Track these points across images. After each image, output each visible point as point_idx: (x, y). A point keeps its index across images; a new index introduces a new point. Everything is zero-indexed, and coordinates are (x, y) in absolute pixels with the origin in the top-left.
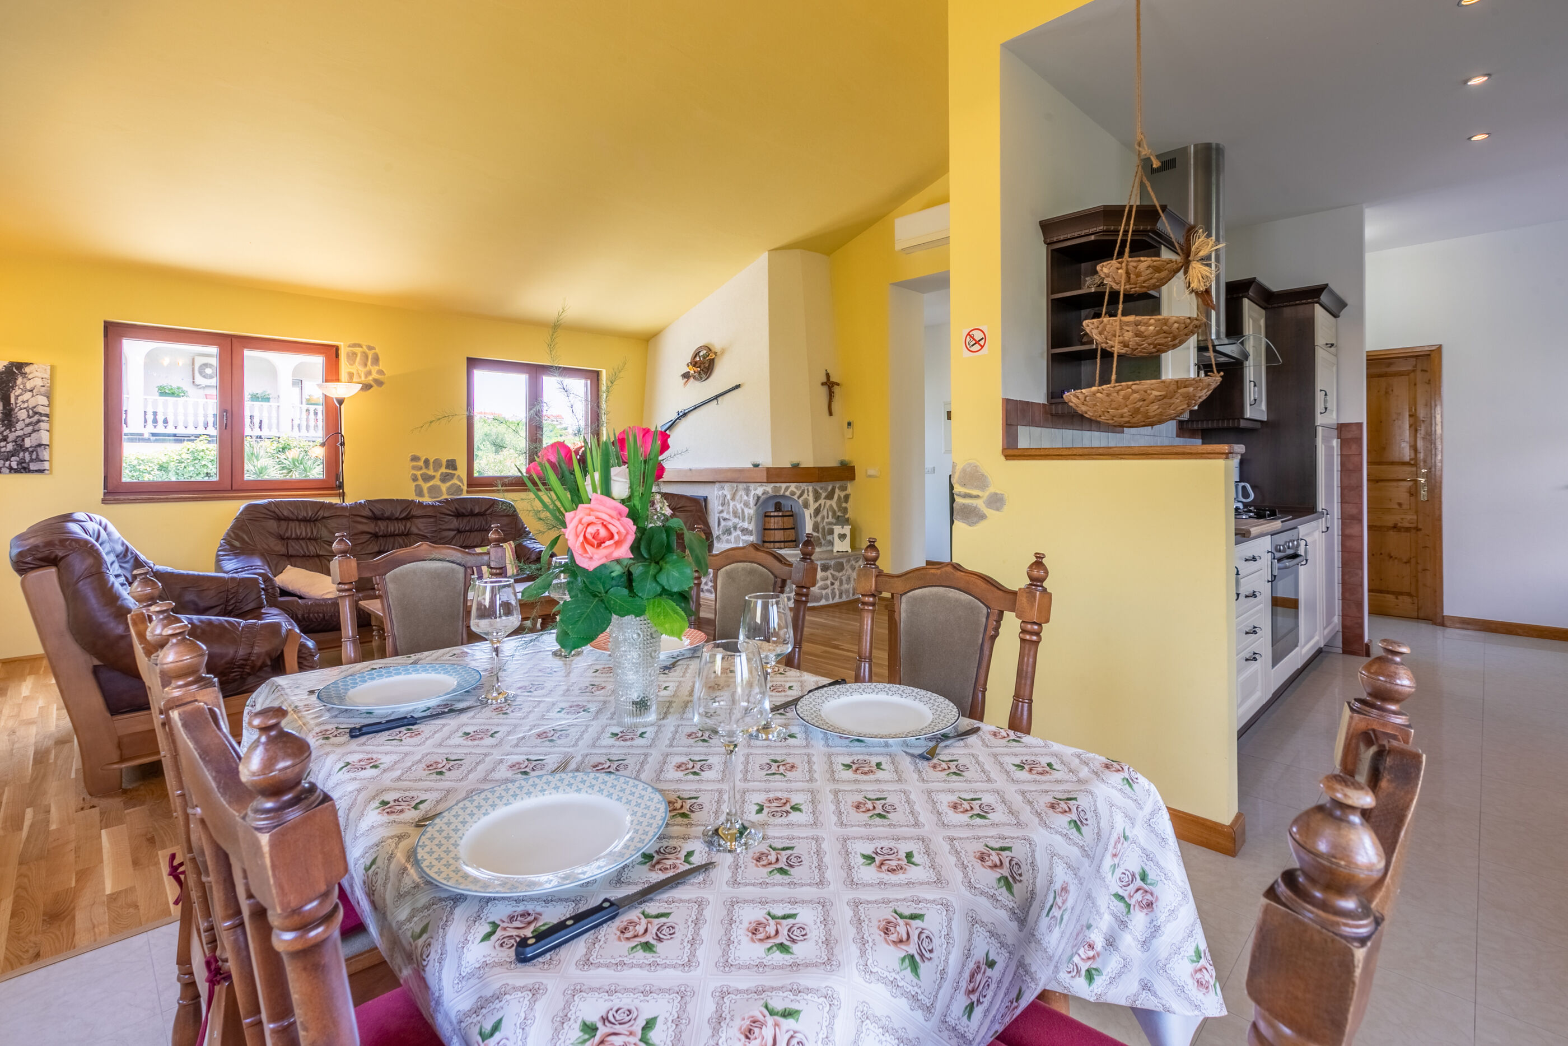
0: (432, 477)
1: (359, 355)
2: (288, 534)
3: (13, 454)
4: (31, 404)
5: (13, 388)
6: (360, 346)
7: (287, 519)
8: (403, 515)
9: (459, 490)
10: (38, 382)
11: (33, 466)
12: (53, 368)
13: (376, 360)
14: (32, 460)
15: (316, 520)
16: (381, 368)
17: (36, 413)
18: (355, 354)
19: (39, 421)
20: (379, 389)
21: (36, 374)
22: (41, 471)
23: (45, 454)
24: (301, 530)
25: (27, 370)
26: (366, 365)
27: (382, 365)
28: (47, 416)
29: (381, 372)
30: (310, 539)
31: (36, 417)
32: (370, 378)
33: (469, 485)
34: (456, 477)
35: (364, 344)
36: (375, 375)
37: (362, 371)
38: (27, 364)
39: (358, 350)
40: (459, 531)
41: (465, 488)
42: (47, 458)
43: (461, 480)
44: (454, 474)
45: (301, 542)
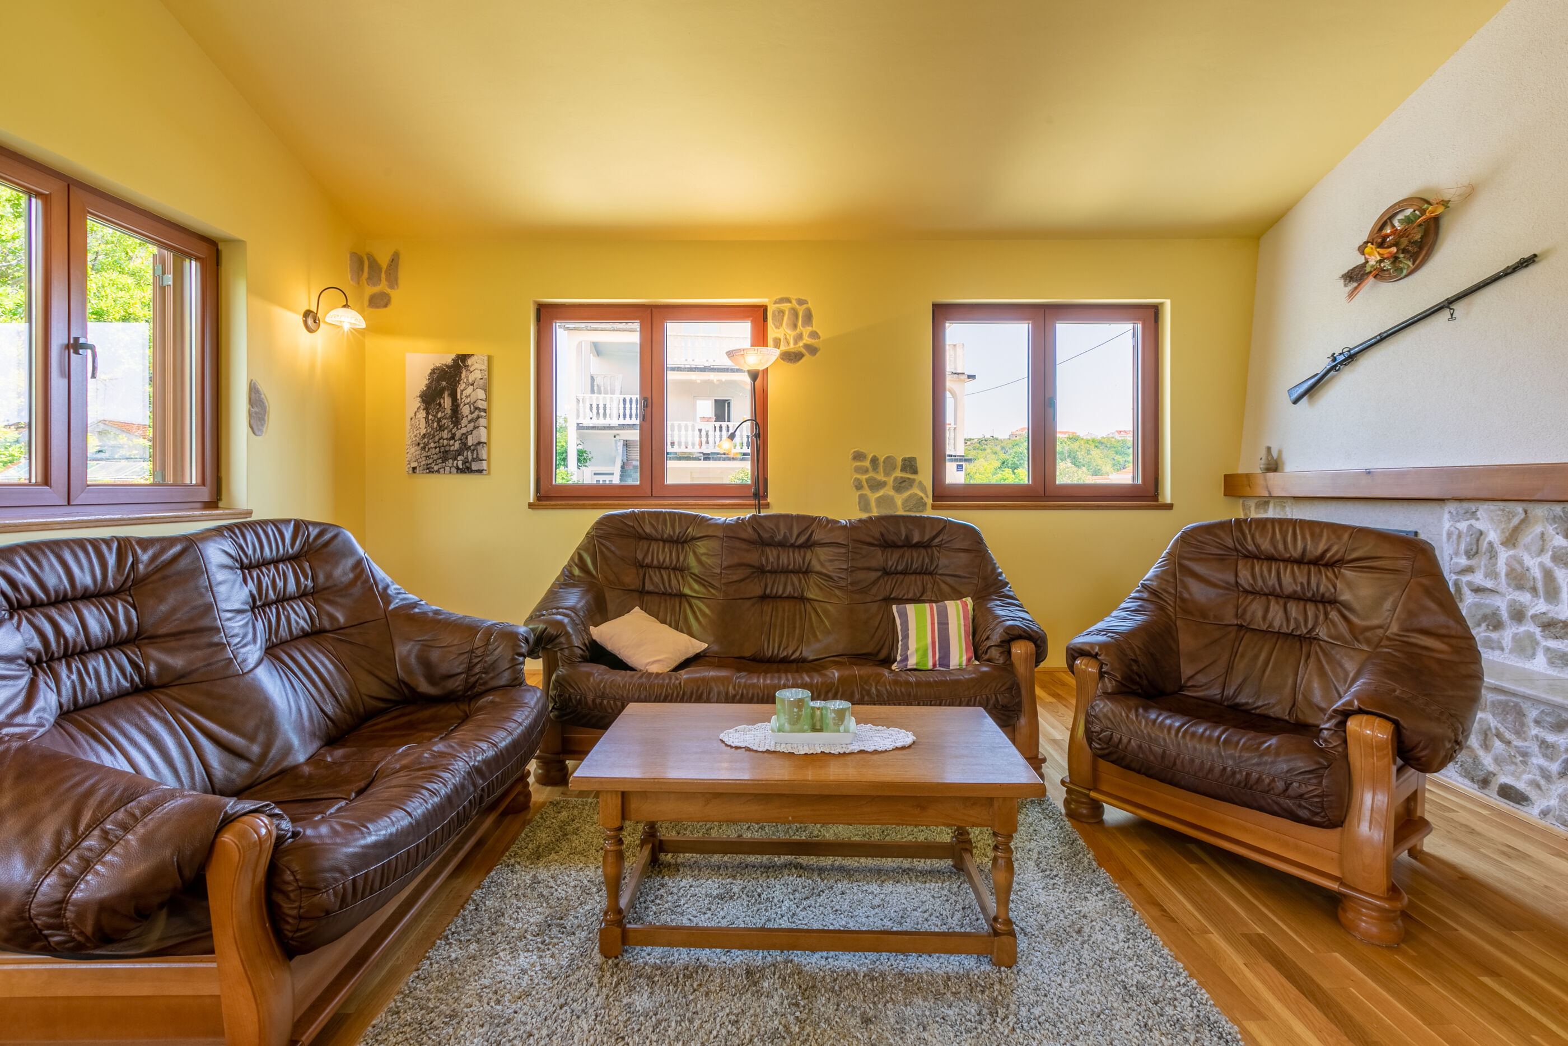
0: (882, 485)
1: (787, 313)
2: (648, 560)
3: (459, 452)
4: (473, 399)
5: (459, 382)
6: (788, 300)
7: (649, 538)
8: (802, 539)
9: (921, 504)
10: (477, 375)
11: (475, 466)
12: (490, 359)
13: (808, 317)
14: (473, 460)
15: (685, 542)
16: (814, 329)
17: (476, 408)
18: (782, 312)
19: (478, 417)
20: (813, 358)
21: (476, 366)
22: (480, 471)
23: (483, 453)
24: (663, 554)
25: (469, 362)
26: (795, 326)
27: (816, 325)
28: (485, 411)
29: (814, 335)
30: (675, 569)
31: (477, 413)
32: (801, 344)
33: (936, 497)
34: (916, 484)
35: (793, 297)
36: (807, 340)
37: (791, 334)
38: (470, 356)
39: (786, 306)
40: (886, 572)
41: (930, 501)
42: (485, 457)
43: (923, 489)
44: (914, 480)
45: (663, 572)
